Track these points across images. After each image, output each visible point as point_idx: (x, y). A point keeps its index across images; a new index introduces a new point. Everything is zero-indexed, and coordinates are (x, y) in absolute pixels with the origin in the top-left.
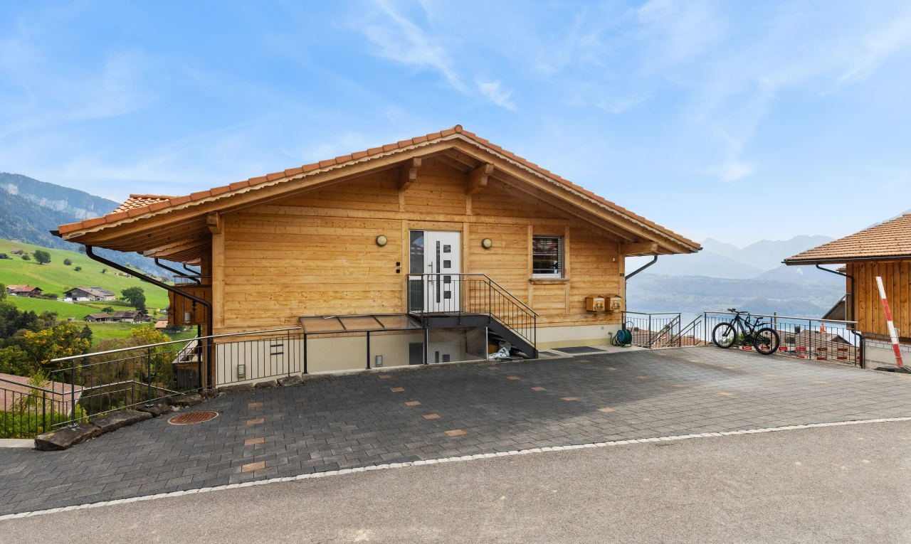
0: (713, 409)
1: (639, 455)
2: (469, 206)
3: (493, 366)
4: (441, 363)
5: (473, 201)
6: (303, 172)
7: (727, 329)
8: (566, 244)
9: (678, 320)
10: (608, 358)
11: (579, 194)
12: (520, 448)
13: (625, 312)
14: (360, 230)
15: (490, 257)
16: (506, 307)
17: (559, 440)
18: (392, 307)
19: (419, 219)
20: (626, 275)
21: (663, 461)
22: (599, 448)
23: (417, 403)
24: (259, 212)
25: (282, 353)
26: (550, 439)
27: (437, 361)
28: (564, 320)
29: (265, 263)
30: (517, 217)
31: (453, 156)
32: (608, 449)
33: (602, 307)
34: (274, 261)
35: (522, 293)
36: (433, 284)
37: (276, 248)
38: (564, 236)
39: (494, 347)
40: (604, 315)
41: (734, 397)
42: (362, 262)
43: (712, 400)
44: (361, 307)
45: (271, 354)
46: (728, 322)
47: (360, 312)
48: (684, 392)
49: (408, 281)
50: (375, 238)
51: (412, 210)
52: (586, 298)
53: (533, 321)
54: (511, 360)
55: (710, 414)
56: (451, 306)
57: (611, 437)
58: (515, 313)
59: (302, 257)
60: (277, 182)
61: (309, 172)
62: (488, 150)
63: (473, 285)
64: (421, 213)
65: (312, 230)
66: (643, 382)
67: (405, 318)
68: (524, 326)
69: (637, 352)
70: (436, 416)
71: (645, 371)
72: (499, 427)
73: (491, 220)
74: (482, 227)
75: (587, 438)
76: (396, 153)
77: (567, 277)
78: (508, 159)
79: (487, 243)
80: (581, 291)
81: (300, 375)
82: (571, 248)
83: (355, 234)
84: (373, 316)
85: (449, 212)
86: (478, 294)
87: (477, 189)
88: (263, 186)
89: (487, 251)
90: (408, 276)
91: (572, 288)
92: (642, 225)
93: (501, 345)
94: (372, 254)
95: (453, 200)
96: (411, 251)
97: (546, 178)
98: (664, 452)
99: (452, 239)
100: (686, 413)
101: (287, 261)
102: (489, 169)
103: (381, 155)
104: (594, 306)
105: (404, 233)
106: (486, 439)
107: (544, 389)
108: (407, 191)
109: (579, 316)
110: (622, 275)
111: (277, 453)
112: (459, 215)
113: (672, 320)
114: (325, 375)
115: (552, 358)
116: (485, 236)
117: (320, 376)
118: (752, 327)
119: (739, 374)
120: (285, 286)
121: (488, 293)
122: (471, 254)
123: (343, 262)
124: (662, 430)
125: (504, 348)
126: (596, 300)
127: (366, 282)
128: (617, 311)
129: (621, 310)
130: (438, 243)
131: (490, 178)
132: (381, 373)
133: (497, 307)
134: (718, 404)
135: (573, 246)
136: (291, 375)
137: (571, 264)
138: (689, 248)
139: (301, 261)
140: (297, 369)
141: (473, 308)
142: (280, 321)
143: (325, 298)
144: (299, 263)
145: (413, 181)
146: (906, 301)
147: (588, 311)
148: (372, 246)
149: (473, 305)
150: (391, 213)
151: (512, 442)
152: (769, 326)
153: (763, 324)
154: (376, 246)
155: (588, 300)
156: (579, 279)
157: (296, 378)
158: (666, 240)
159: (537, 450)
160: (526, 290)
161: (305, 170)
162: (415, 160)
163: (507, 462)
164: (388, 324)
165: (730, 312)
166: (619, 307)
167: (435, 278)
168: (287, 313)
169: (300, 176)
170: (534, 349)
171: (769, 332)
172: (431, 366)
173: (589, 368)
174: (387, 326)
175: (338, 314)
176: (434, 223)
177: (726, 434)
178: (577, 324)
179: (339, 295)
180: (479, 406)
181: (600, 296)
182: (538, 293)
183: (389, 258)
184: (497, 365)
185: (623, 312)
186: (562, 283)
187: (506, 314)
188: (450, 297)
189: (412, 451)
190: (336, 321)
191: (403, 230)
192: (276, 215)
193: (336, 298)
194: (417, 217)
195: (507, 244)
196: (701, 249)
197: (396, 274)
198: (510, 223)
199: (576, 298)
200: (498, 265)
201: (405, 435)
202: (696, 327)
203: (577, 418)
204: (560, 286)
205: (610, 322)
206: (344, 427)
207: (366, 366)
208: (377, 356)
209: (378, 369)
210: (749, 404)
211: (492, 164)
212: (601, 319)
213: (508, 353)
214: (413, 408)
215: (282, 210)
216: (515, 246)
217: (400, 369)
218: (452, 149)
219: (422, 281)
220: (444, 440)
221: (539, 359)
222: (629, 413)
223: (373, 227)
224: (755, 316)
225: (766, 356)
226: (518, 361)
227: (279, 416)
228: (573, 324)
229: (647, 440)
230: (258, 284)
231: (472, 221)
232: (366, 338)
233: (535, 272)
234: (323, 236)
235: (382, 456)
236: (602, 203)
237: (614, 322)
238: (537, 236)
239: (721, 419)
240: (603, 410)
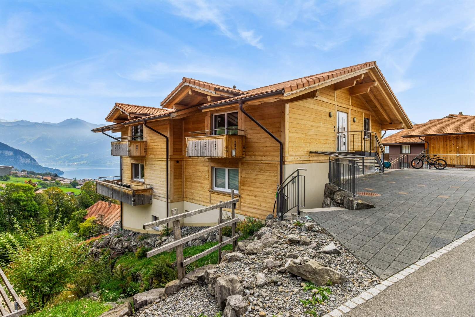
2: (351, 101)
18: (333, 148)
30: (361, 108)
34: (303, 121)
38: (370, 119)
42: (326, 125)
47: (325, 150)
50: (329, 113)
51: (338, 100)
54: (380, 173)
59: (311, 120)
73: (356, 109)
74: (353, 112)
82: (371, 125)
83: (324, 110)
85: (346, 103)
89: (354, 124)
94: (328, 121)
95: (347, 97)
101: (307, 121)
110: (381, 138)
112: (349, 105)
116: (354, 117)
118: (432, 159)
122: (351, 124)
123: (321, 124)
127: (327, 135)
146: (451, 151)
150: (333, 101)
152: (442, 158)
154: (329, 117)
160: (362, 143)
168: (306, 149)
175: (320, 150)
176: (343, 108)
182: (365, 144)
183: (332, 124)
188: (345, 145)
191: (336, 110)
197: (334, 132)
198: (359, 111)
199: (372, 148)
204: (369, 142)
223: (328, 107)
231: (351, 108)
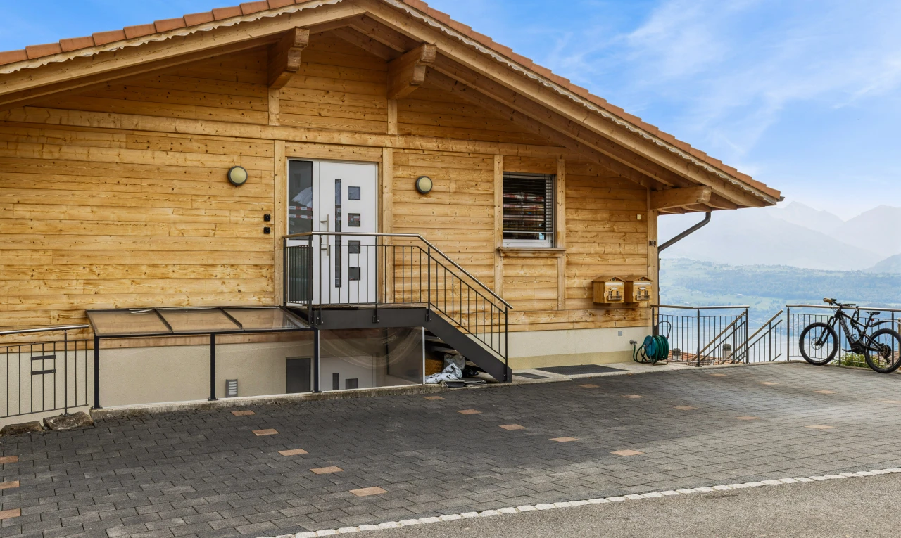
0: (799, 447)
1: (680, 511)
2: (392, 119)
3: (435, 394)
4: (342, 390)
5: (399, 111)
6: (94, 46)
7: (823, 333)
8: (559, 189)
9: (744, 319)
10: (628, 381)
11: (580, 101)
12: (480, 509)
13: (658, 306)
14: (199, 157)
15: (429, 209)
16: (457, 296)
17: (547, 496)
18: (255, 293)
19: (304, 139)
20: (659, 244)
21: (718, 519)
22: (614, 503)
23: (301, 452)
24: (12, 118)
25: (54, 371)
26: (530, 494)
27: (336, 386)
28: (555, 320)
29: (21, 211)
30: (476, 140)
31: (364, 29)
32: (628, 505)
33: (620, 297)
34: (39, 208)
35: (485, 272)
36: (329, 254)
37: (41, 185)
38: (555, 175)
39: (435, 363)
40: (622, 311)
41: (835, 431)
42: (202, 212)
43: (798, 435)
44: (199, 293)
45: (33, 373)
46: (825, 321)
47: (197, 302)
48: (752, 426)
49: (285, 248)
50: (226, 171)
51: (293, 122)
52: (593, 282)
53: (503, 321)
54: (466, 385)
55: (795, 453)
56: (361, 293)
57: (633, 489)
58: (473, 307)
59: (91, 201)
60: (45, 62)
61: (105, 45)
62: (426, 19)
63: (398, 257)
64: (309, 129)
65: (110, 155)
66: (686, 414)
67: (279, 314)
68: (488, 329)
69: (678, 373)
70: (335, 469)
71: (691, 399)
72: (445, 481)
73: (431, 144)
74: (413, 157)
75: (594, 491)
76: (263, 18)
77: (560, 246)
78: (460, 37)
79: (425, 184)
80: (585, 271)
81: (86, 411)
82: (567, 197)
83: (189, 163)
84: (223, 310)
85: (357, 129)
86: (408, 273)
87: (408, 90)
88: (18, 68)
89: (424, 199)
90: (284, 238)
91: (569, 264)
92: (686, 157)
93: (448, 361)
94: (219, 199)
95: (364, 107)
96: (291, 212)
97: (525, 72)
98: (721, 507)
99: (363, 176)
100: (756, 453)
101: (64, 208)
102: (428, 53)
103: (238, 21)
104: (606, 294)
105: (278, 165)
106: (422, 498)
107: (522, 427)
108: (284, 89)
109: (581, 313)
110: (653, 243)
111: (46, 532)
112: (375, 134)
113: (734, 319)
114: (134, 411)
115: (535, 381)
116: (420, 173)
117: (123, 412)
118: (862, 329)
119: (841, 400)
120: (59, 253)
121: (425, 271)
122: (395, 203)
123: (167, 212)
124: (715, 477)
125: (454, 365)
126: (609, 284)
127: (209, 248)
128: (644, 304)
129: (651, 302)
130: (338, 182)
131: (429, 71)
132: (235, 407)
133: (441, 296)
134: (808, 440)
135: (572, 193)
136: (70, 411)
137: (567, 223)
138: (761, 197)
139: (89, 209)
140: (81, 401)
141: (399, 296)
142: (50, 317)
143: (134, 277)
144: (85, 213)
145: (293, 71)
147: (596, 304)
148: (221, 185)
149: (398, 291)
150: (254, 128)
151: (468, 501)
152: (889, 326)
153: (879, 323)
154: (227, 186)
155: (596, 285)
156: (581, 250)
157: (79, 416)
158: (725, 183)
159: (511, 510)
160: (491, 266)
161: (98, 42)
162: (298, 32)
163: (459, 530)
164: (249, 321)
165: (827, 304)
166: (647, 297)
167: (332, 240)
168: (63, 303)
169: (88, 53)
170: (506, 366)
171: (889, 336)
172: (326, 395)
173: (598, 396)
174: (246, 326)
175: (158, 305)
176: (332, 147)
177: (820, 478)
178: (577, 326)
179: (158, 272)
180: (409, 454)
181: (615, 279)
182: (511, 272)
183: (250, 207)
184: (439, 394)
185: (653, 306)
186: (553, 255)
187: (457, 308)
188: (359, 278)
189: (293, 519)
190: (155, 318)
191: (277, 158)
192: (44, 126)
193: (153, 277)
194: (301, 135)
195: (459, 188)
196: (782, 199)
197: (262, 235)
198: (465, 150)
199: (576, 282)
200: (443, 223)
201: (280, 497)
202: (773, 330)
203: (577, 465)
204: (549, 261)
205: (632, 323)
206: (169, 489)
207: (209, 395)
208: (227, 382)
209: (231, 400)
210: (857, 439)
211: (432, 47)
212: (617, 318)
213: (459, 372)
214: (292, 459)
215: (55, 117)
216: (473, 190)
217: (270, 400)
218: (363, 17)
219: (310, 248)
220: (349, 502)
221: (513, 383)
222: (663, 455)
223: (222, 151)
224: (867, 310)
225: (885, 375)
226: (478, 387)
227: (48, 476)
228: (571, 326)
229: (693, 491)
230: (8, 250)
231: (398, 145)
232: (208, 348)
233: (506, 236)
234: (130, 166)
235: (238, 529)
236: (619, 118)
237: (640, 323)
238: (509, 174)
239: (812, 460)
240: (620, 453)
